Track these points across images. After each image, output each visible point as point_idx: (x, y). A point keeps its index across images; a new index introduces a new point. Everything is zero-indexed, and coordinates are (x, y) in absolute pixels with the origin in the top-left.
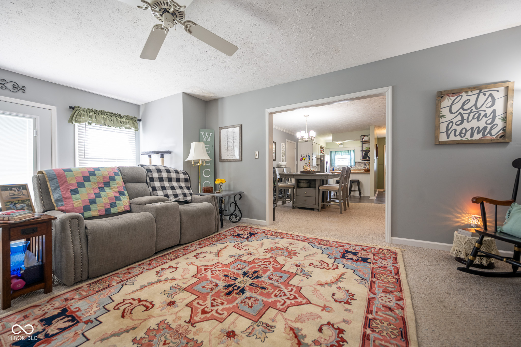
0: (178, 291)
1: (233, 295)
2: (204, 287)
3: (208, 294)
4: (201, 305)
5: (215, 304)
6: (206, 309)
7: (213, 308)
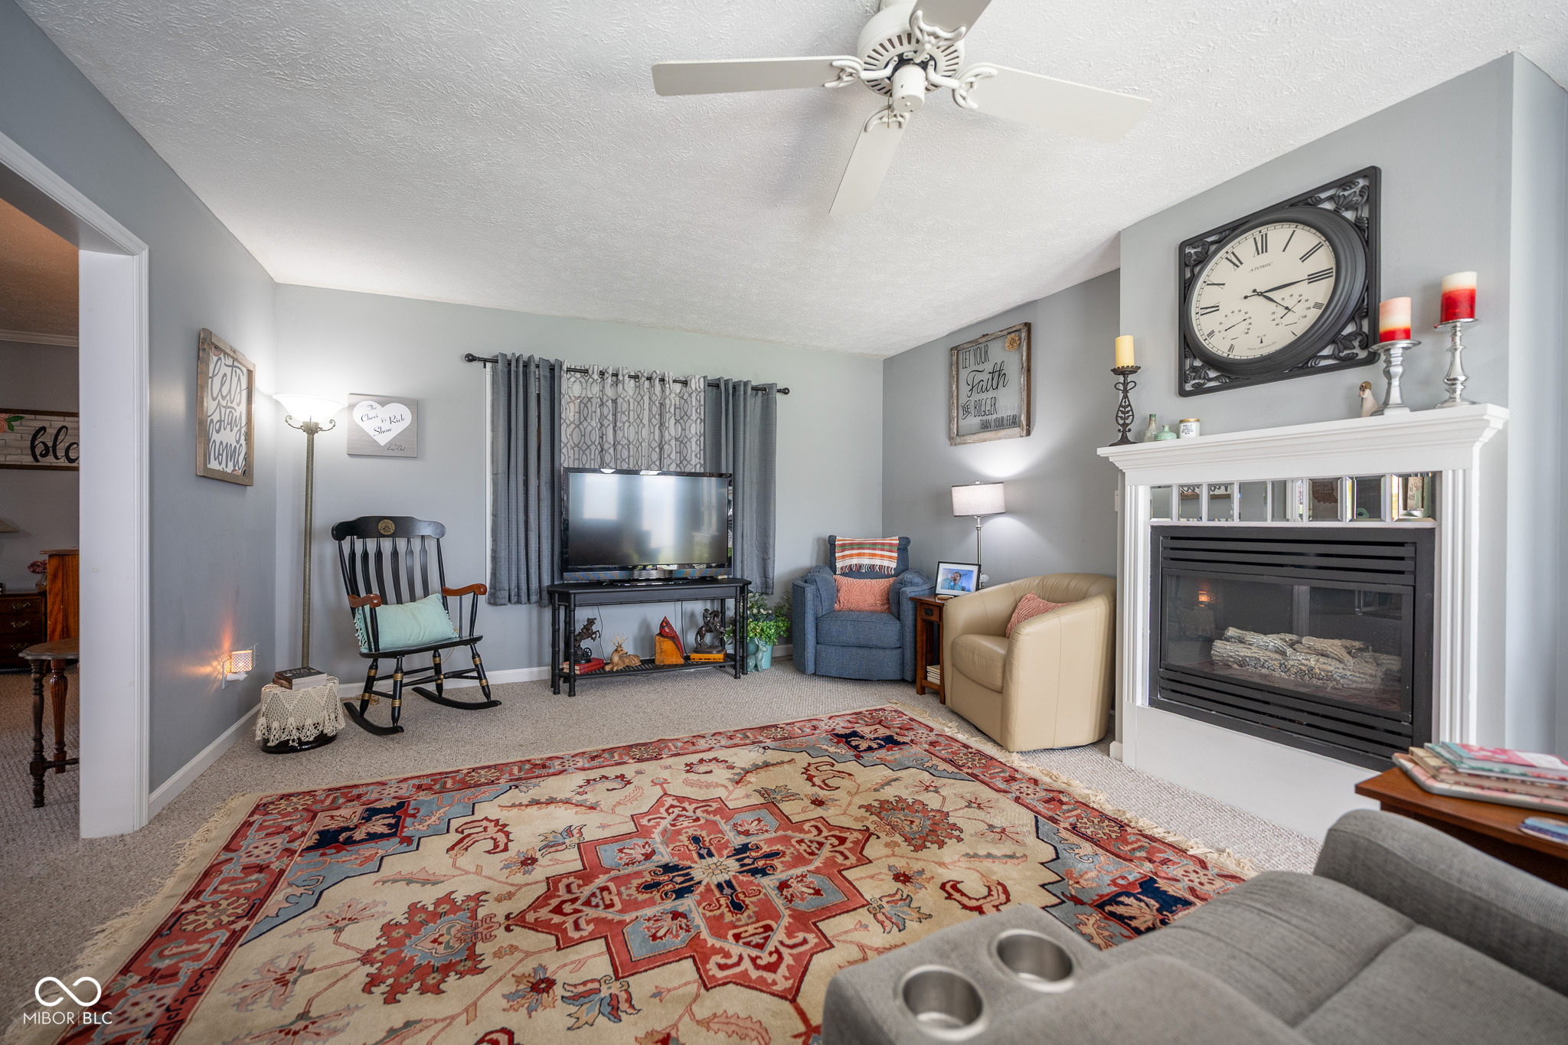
0: (884, 903)
1: (768, 850)
2: (817, 892)
3: (817, 871)
4: (842, 853)
5: (815, 845)
6: (836, 842)
7: (823, 840)
